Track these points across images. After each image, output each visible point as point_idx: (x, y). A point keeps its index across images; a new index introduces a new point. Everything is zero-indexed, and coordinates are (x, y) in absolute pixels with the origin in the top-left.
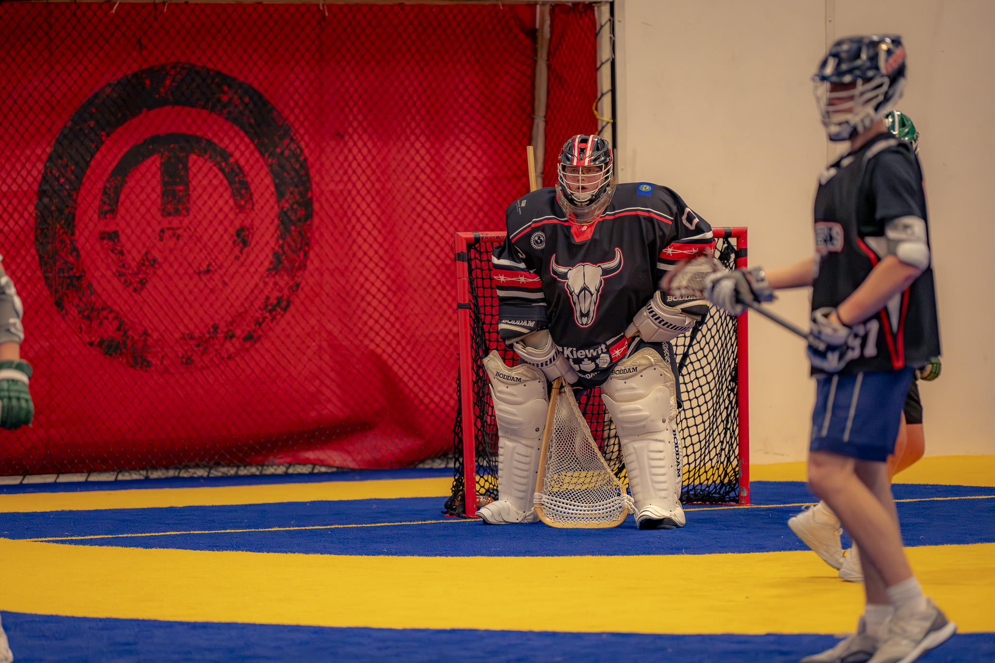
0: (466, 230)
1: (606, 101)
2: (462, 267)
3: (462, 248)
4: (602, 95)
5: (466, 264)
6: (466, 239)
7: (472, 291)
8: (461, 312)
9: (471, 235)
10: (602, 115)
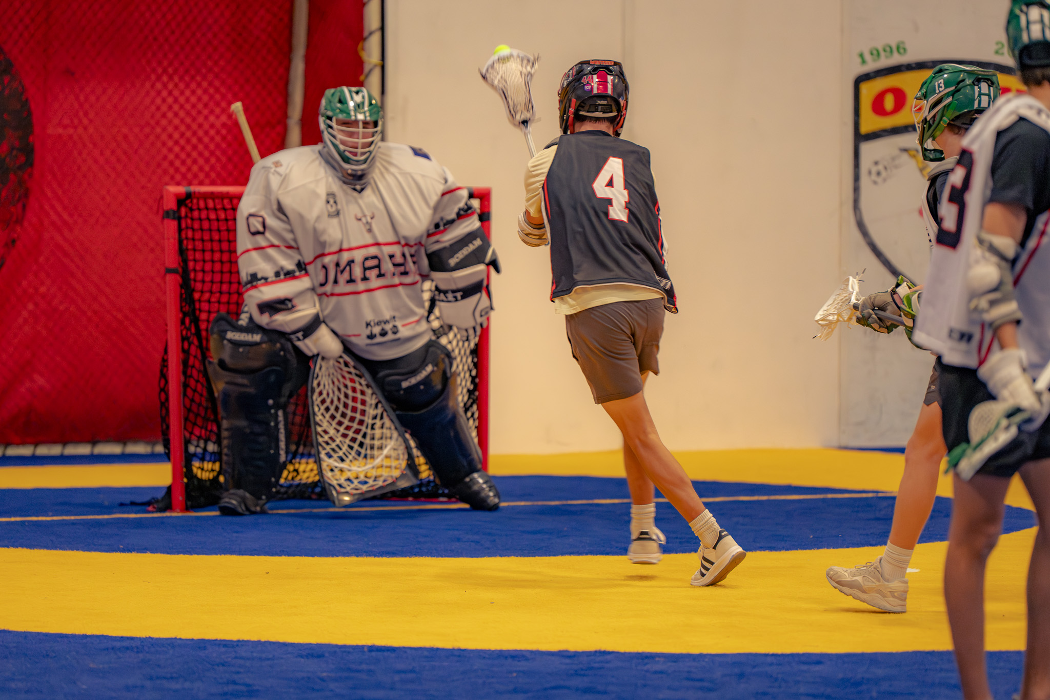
0: (178, 184)
1: (374, 41)
2: (171, 226)
3: (170, 204)
4: (371, 33)
5: (175, 223)
6: (177, 195)
7: (182, 252)
8: (169, 278)
9: (182, 189)
10: (369, 56)
